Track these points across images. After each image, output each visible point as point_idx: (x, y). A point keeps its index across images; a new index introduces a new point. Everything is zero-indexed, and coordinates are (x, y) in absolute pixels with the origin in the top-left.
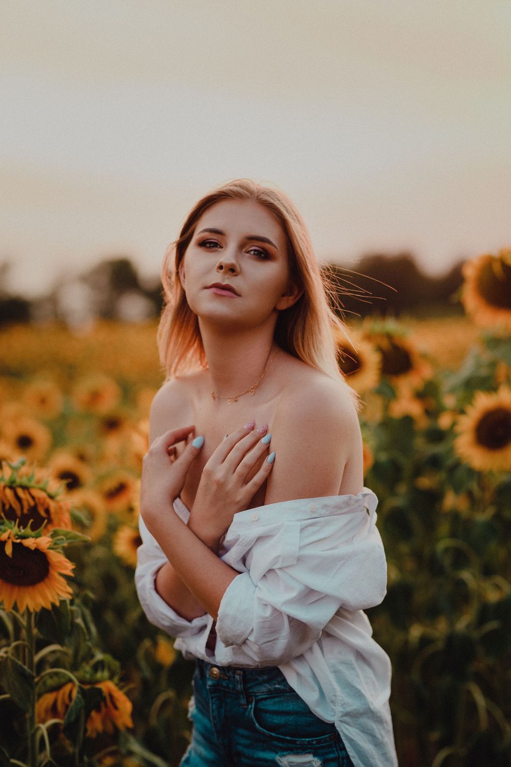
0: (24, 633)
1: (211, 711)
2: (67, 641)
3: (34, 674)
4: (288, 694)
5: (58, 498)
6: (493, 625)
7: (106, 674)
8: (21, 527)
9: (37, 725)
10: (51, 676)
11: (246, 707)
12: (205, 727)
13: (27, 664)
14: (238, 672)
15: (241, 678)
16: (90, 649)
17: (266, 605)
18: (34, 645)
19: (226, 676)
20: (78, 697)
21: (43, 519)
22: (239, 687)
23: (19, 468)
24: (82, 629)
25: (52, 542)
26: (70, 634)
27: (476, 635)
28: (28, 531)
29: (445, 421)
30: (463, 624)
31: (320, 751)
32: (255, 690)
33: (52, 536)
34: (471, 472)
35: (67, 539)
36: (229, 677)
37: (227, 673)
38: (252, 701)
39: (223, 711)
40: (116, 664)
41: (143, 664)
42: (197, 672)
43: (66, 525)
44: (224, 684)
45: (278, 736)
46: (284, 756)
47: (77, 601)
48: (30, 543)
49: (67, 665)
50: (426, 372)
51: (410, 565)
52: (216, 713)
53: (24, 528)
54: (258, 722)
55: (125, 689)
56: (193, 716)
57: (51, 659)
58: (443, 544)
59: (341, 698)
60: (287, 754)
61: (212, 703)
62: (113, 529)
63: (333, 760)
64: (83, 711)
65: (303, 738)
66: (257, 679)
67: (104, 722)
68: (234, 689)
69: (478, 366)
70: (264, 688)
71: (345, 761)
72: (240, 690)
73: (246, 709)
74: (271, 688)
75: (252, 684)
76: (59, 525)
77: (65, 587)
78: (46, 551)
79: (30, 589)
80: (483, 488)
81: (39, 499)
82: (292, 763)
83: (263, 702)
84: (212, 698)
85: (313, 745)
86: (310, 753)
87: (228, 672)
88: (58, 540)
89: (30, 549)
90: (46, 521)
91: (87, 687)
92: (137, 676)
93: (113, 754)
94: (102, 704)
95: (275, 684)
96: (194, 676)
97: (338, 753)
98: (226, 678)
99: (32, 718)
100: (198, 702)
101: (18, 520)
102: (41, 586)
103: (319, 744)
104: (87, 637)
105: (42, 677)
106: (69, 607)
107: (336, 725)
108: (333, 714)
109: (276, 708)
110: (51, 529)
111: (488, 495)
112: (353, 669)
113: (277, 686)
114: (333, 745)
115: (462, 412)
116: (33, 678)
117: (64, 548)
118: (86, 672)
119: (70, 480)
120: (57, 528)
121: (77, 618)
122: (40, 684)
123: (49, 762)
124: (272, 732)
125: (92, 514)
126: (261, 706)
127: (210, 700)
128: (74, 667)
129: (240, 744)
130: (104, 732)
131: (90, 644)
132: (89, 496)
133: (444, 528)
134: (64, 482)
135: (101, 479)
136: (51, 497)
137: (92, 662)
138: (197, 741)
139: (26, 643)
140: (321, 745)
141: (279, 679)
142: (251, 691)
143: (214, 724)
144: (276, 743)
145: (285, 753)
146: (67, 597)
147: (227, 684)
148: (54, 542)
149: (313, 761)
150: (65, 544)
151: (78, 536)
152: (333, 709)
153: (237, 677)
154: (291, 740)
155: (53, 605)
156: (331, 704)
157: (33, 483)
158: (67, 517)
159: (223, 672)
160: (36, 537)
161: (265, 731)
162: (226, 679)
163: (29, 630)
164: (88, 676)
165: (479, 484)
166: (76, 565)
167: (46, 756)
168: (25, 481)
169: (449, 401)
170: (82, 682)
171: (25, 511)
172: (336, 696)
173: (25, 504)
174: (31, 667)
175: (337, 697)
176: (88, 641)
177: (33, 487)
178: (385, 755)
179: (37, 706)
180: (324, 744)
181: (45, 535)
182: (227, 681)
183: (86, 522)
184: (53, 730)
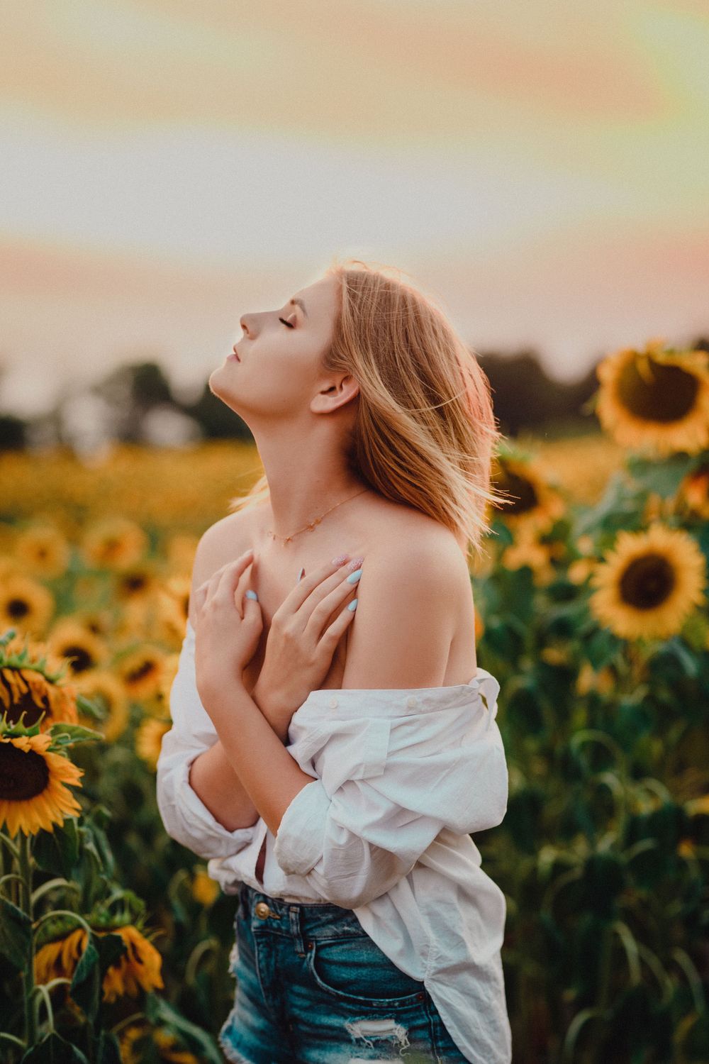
0: (17, 864)
1: (257, 962)
2: (74, 873)
3: (32, 919)
4: (361, 939)
5: (59, 683)
6: (645, 845)
7: (127, 917)
8: (11, 722)
9: (35, 987)
10: (54, 920)
11: (304, 955)
12: (251, 985)
13: (21, 905)
14: (294, 908)
15: (298, 917)
16: (105, 884)
17: (342, 828)
18: (30, 880)
19: (278, 914)
20: (90, 948)
21: (41, 711)
22: (295, 929)
23: (7, 643)
24: (94, 856)
25: (52, 741)
26: (78, 864)
27: (623, 858)
28: (20, 727)
29: (577, 573)
30: (606, 843)
31: (404, 1016)
32: (316, 933)
33: (54, 733)
34: (614, 640)
35: (72, 737)
36: (282, 916)
37: (279, 911)
38: (312, 948)
39: (273, 962)
40: (140, 904)
41: (176, 903)
42: (240, 910)
43: (71, 718)
44: (275, 925)
45: (347, 995)
46: (355, 1022)
47: (88, 820)
48: (22, 743)
49: (75, 905)
50: (555, 509)
51: (538, 768)
52: (263, 964)
53: (14, 723)
54: (319, 975)
55: (152, 938)
56: (236, 971)
57: (54, 897)
58: (579, 738)
59: (435, 950)
60: (359, 1020)
61: (259, 951)
62: (136, 723)
63: (422, 1027)
64: (97, 967)
65: (381, 998)
66: (319, 919)
67: (125, 981)
68: (288, 932)
69: (621, 499)
70: (329, 931)
71: (438, 1028)
72: (295, 932)
73: (304, 958)
74: (339, 930)
75: (313, 925)
76: (62, 718)
77: (71, 802)
78: (43, 753)
79: (24, 805)
80: (630, 662)
81: (34, 684)
82: (367, 1031)
83: (327, 949)
84: (259, 944)
85: (396, 1007)
86: (391, 1018)
87: (281, 908)
88: (60, 738)
89: (23, 752)
90: (44, 713)
91: (101, 935)
92: (168, 920)
93: (139, 1024)
94: (122, 957)
95: (343, 926)
96: (236, 916)
97: (429, 1018)
98: (278, 917)
99: (29, 977)
100: (242, 951)
101: (6, 712)
102: (38, 801)
103: (403, 1006)
104: (102, 869)
105: (41, 923)
106: (76, 827)
107: (426, 984)
108: (424, 970)
109: (344, 958)
110: (51, 724)
111: (637, 672)
112: (455, 910)
113: (346, 928)
114: (422, 1007)
115: (602, 560)
116: (30, 923)
117: (69, 750)
118: (100, 915)
119: (75, 658)
120: (59, 723)
121: (88, 842)
122: (40, 931)
123: (53, 1036)
124: (339, 990)
125: (108, 704)
126: (323, 954)
127: (256, 947)
128: (85, 909)
129: (296, 1006)
130: (126, 993)
131: (104, 877)
132: (104, 679)
133: (580, 716)
134: (68, 661)
135: (120, 657)
136: (51, 681)
137: (108, 902)
138: (243, 1005)
139: (19, 877)
140: (406, 1007)
141: (350, 919)
142: (311, 934)
143: (262, 979)
144: (344, 1005)
145: (357, 1018)
146: (74, 815)
147: (278, 924)
148: (55, 741)
149: (396, 1029)
150: (70, 744)
151: (89, 733)
152: (423, 964)
153: (293, 916)
154: (365, 1001)
155: (55, 825)
156: (421, 957)
157: (26, 663)
158: (71, 708)
159: (273, 909)
160: (30, 736)
161: (330, 988)
162: (277, 919)
163: (23, 859)
164: (103, 920)
165: (625, 655)
166: (85, 772)
167: (48, 1027)
168: (14, 660)
169: (585, 546)
170: (96, 928)
171: (16, 700)
172: (428, 946)
173: (15, 690)
174: (26, 908)
175: (431, 948)
176: (103, 873)
177: (26, 668)
178: (493, 1023)
179: (35, 960)
180: (410, 1007)
181: (43, 733)
182: (278, 921)
183: (98, 714)
184: (58, 993)
